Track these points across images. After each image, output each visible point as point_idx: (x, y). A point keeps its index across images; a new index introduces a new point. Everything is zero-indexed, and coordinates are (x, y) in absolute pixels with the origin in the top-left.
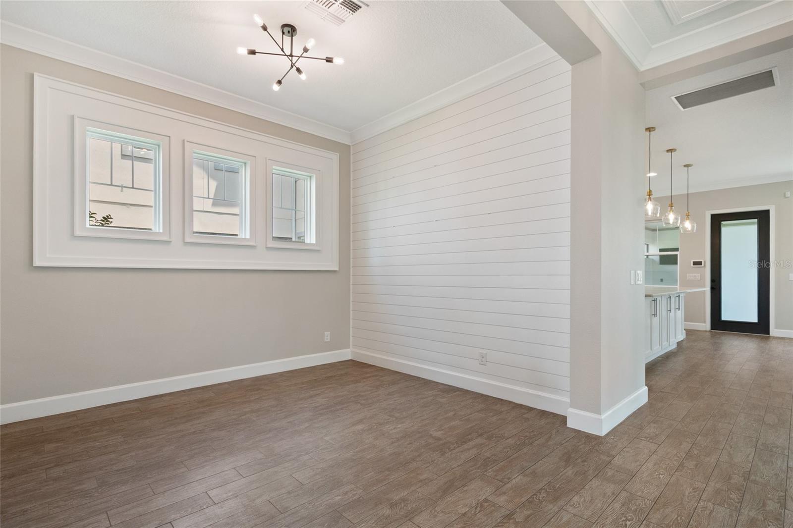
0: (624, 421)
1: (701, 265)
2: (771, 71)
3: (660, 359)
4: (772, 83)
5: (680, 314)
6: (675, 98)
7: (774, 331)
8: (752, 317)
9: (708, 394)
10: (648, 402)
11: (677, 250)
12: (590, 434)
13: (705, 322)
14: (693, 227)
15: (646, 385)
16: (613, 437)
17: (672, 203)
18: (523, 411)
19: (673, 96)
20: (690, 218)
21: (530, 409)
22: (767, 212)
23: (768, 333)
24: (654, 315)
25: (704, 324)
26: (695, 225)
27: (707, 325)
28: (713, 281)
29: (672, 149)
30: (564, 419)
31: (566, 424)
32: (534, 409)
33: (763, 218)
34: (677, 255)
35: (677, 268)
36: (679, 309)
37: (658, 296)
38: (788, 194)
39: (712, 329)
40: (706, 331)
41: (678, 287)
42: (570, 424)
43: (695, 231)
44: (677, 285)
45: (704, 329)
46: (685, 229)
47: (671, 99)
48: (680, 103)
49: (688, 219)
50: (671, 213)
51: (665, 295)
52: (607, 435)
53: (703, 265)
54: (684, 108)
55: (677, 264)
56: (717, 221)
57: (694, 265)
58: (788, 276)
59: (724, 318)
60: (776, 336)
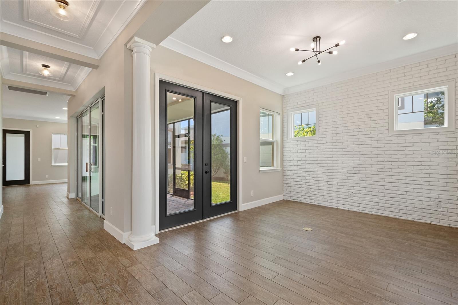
7: (32, 182)
8: (22, 178)
22: (29, 132)
23: (29, 183)
28: (3, 162)
33: (27, 134)
38: (38, 126)
54: (10, 90)
56: (5, 132)
58: (38, 159)
59: (7, 180)
60: (32, 184)
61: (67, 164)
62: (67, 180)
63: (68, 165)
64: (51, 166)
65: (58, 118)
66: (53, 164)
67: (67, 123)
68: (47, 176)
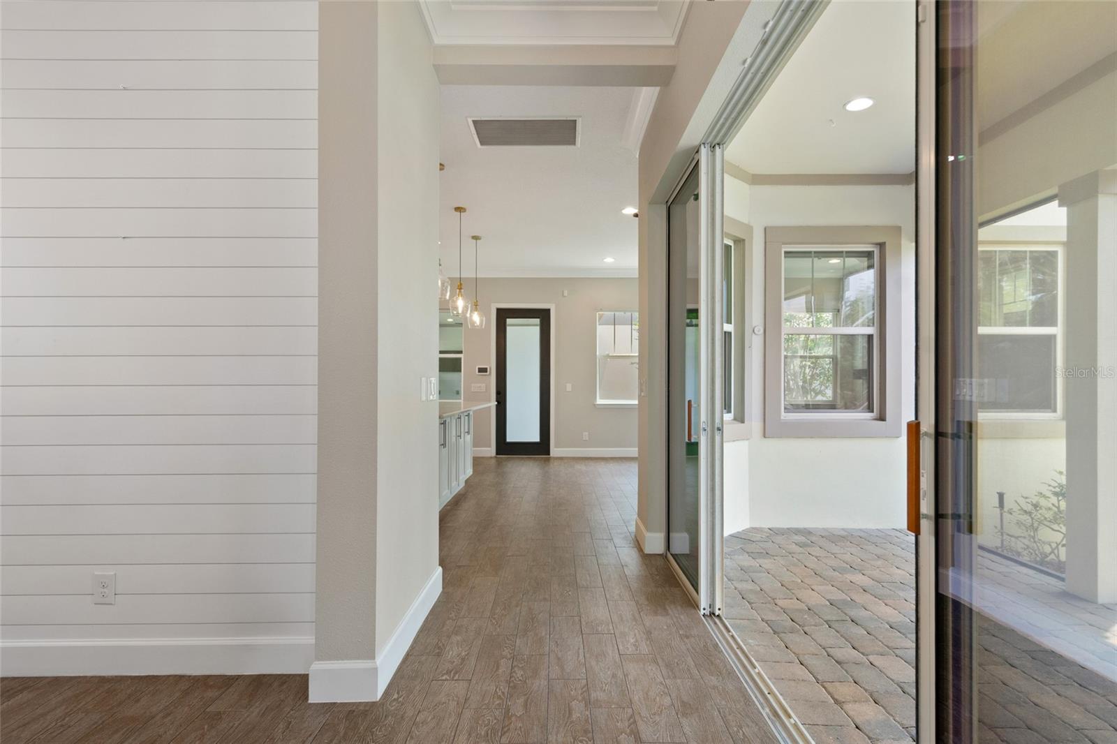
0: (412, 647)
1: (486, 372)
2: (576, 121)
3: (449, 507)
4: (572, 141)
5: (469, 438)
6: (473, 121)
7: (555, 451)
8: (535, 437)
9: (512, 556)
10: (443, 592)
11: (460, 352)
12: (353, 704)
13: (490, 446)
14: (481, 321)
15: (440, 565)
16: (396, 696)
17: (461, 284)
18: (210, 694)
19: (471, 117)
20: (479, 309)
21: (227, 682)
22: (548, 311)
23: (548, 453)
24: (443, 445)
25: (489, 449)
26: (484, 319)
27: (491, 451)
28: (498, 393)
29: (462, 208)
30: (301, 683)
31: (307, 698)
32: (239, 677)
33: (543, 316)
34: (460, 359)
35: (461, 376)
36: (468, 432)
37: (448, 416)
38: (566, 294)
39: (497, 454)
40: (491, 458)
41: (462, 401)
42: (316, 695)
43: (483, 327)
44: (461, 399)
45: (489, 455)
46: (473, 323)
47: (467, 121)
48: (477, 134)
49: (476, 310)
50: (460, 298)
51: (453, 415)
52: (387, 693)
53: (488, 373)
54: (482, 143)
55: (460, 371)
56: (503, 316)
57: (479, 372)
58: (566, 386)
59: (509, 439)
60: (555, 456)
61: (636, 402)
62: (637, 449)
63: (639, 404)
64: (595, 405)
65: (609, 260)
66: (599, 401)
67: (637, 276)
68: (586, 435)
